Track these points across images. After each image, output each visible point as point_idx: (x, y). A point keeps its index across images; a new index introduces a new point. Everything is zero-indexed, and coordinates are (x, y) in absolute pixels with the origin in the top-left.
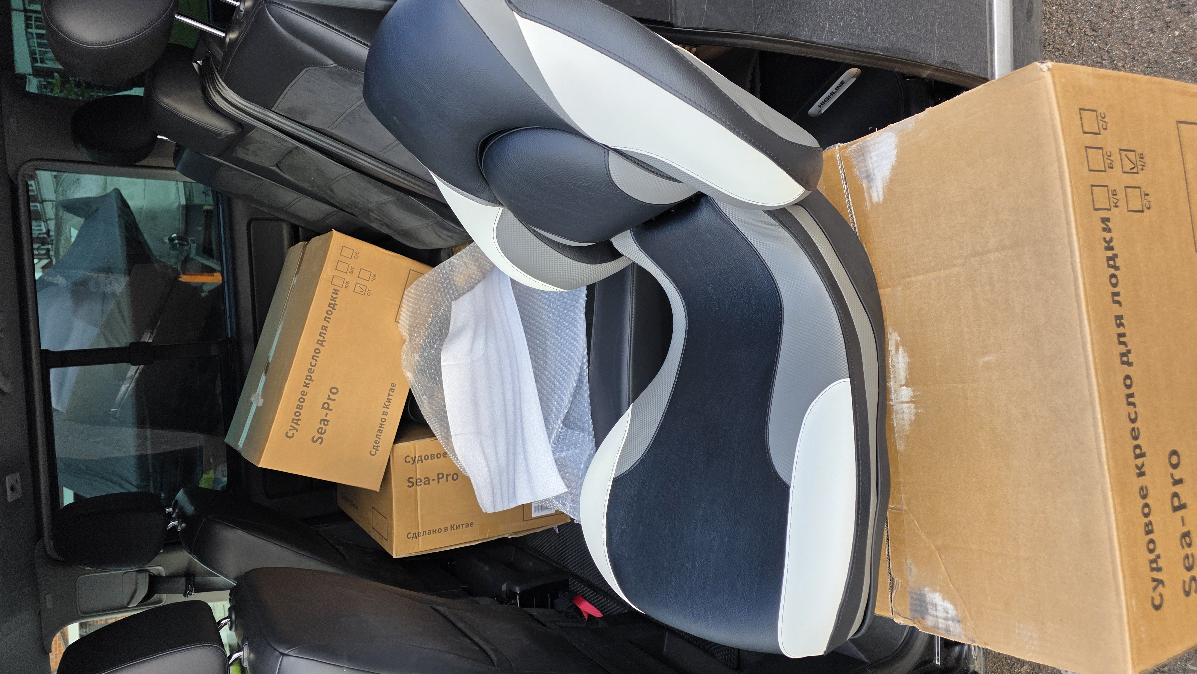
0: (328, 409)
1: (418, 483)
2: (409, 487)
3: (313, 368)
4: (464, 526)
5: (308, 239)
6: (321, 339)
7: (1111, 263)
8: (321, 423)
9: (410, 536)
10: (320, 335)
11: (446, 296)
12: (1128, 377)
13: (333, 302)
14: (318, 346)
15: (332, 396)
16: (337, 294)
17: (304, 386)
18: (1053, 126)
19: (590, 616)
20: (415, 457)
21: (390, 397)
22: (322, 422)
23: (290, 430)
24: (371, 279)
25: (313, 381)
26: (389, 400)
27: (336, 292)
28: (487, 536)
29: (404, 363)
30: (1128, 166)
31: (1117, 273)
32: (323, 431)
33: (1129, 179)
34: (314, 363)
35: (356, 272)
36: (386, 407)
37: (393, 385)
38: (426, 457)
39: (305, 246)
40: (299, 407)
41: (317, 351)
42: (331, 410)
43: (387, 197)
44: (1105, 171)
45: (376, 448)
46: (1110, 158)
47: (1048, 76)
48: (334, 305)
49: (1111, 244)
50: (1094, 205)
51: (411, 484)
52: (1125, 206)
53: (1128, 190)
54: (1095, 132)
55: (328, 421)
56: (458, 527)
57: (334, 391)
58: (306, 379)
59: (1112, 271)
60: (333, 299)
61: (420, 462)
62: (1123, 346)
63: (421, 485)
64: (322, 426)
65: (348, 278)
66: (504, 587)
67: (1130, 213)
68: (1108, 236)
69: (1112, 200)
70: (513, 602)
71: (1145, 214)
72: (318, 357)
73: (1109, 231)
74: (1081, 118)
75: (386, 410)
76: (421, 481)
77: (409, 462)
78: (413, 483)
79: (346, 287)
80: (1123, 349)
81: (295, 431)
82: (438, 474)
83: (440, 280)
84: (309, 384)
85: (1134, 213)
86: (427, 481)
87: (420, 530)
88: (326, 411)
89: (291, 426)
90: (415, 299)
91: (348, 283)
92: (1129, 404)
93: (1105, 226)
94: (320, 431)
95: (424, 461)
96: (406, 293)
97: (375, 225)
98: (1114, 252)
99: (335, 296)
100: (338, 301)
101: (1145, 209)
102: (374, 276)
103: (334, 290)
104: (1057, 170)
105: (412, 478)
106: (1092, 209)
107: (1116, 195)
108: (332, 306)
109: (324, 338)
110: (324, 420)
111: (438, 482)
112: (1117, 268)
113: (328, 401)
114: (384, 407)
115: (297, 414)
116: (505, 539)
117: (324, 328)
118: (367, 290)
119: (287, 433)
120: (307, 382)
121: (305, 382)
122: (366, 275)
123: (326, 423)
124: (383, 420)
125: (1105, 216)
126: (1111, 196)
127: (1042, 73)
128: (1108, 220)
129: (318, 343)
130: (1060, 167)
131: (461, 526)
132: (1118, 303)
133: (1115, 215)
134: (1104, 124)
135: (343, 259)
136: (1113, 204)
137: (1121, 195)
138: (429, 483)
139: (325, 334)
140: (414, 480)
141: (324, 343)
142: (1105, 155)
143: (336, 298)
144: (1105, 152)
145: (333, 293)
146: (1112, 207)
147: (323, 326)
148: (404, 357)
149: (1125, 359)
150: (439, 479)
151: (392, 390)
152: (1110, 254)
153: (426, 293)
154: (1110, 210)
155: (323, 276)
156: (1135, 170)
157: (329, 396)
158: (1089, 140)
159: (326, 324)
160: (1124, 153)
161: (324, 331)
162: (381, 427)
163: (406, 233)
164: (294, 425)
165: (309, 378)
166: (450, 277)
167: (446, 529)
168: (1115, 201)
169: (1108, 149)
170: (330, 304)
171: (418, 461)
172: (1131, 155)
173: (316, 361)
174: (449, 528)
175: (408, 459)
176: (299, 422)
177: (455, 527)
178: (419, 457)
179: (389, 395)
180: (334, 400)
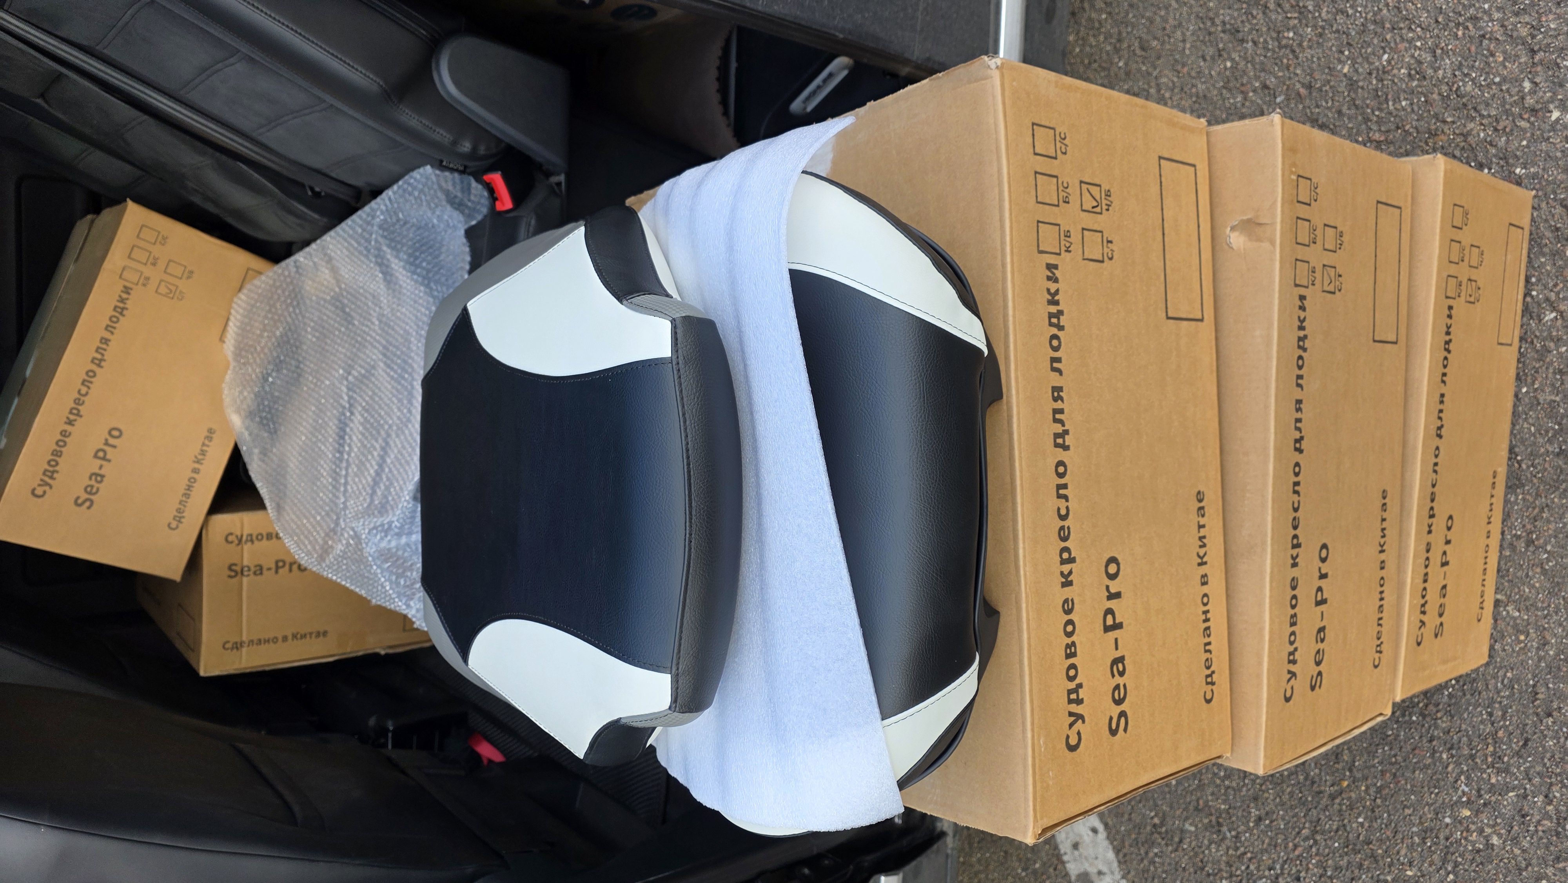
0: (104, 458)
1: (246, 573)
2: (230, 577)
3: (82, 398)
4: (314, 635)
5: (97, 211)
6: (99, 356)
7: (1054, 320)
8: (90, 478)
9: (228, 646)
10: (97, 351)
11: (287, 307)
12: (1061, 463)
13: (121, 305)
14: (94, 367)
15: (112, 441)
16: (129, 293)
17: (66, 423)
18: (997, 140)
19: (490, 761)
20: (242, 536)
21: (205, 448)
22: (93, 478)
23: (39, 485)
24: (185, 276)
25: (81, 416)
26: (203, 453)
27: (127, 290)
28: (349, 650)
29: (227, 400)
30: (1089, 203)
31: (1060, 334)
32: (94, 490)
33: (1089, 220)
34: (84, 390)
35: (162, 265)
36: (198, 462)
37: (211, 431)
38: (259, 538)
39: (92, 222)
40: (57, 454)
41: (91, 374)
42: (109, 461)
43: (201, 159)
44: (1058, 206)
45: (179, 519)
46: (1067, 190)
47: (996, 75)
48: (123, 309)
49: (1056, 298)
50: (1038, 246)
51: (233, 574)
52: (1080, 252)
53: (1086, 232)
54: (1050, 155)
55: (102, 476)
56: (304, 636)
57: (115, 433)
58: (71, 413)
59: (1054, 331)
60: (122, 300)
61: (249, 544)
62: (1059, 425)
63: (248, 575)
64: (93, 482)
65: (147, 271)
66: (372, 722)
67: (1086, 261)
68: (1053, 287)
69: (1063, 243)
70: (382, 741)
71: (1105, 264)
72: (91, 382)
73: (1056, 281)
74: (1033, 135)
75: (197, 466)
76: (249, 570)
77: (232, 542)
78: (236, 572)
79: (144, 285)
80: (1059, 428)
81: (47, 488)
82: (277, 562)
83: (281, 285)
84: (75, 420)
85: (1091, 263)
86: (259, 570)
87: (244, 638)
88: (99, 462)
89: (42, 480)
90: (244, 309)
91: (147, 279)
92: (1059, 496)
93: (1050, 274)
94: (89, 490)
95: (256, 542)
96: (235, 300)
97: (197, 200)
98: (1059, 308)
99: (124, 296)
100: (129, 304)
101: (1106, 258)
102: (191, 272)
103: (125, 287)
104: (997, 197)
105: (235, 565)
106: (1036, 251)
107: (1069, 237)
108: (120, 310)
109: (103, 355)
110: (96, 475)
111: (277, 572)
112: (1061, 328)
113: (106, 448)
114: (194, 462)
115: (53, 463)
116: (376, 655)
117: (105, 341)
118: (178, 292)
119: (34, 490)
120: (72, 417)
121: (68, 418)
122: (178, 271)
123: (99, 478)
124: (192, 480)
125: (1052, 262)
126: (1062, 237)
127: (989, 71)
128: (1056, 267)
129: (92, 361)
130: (1001, 193)
131: (308, 636)
132: (1059, 371)
133: (1065, 262)
134: (1063, 147)
135: (141, 244)
136: (1063, 249)
137: (1076, 237)
138: (261, 573)
139: (105, 350)
140: (238, 568)
141: (103, 364)
142: (1060, 185)
143: (127, 299)
144: (1060, 182)
145: (122, 291)
146: (1063, 252)
147: (102, 338)
148: (226, 392)
149: (1060, 441)
150: (277, 568)
151: (210, 438)
152: (1053, 309)
153: (261, 302)
154: (1059, 254)
155: (107, 265)
156: (1098, 210)
157: (106, 440)
158: (1042, 164)
159: (107, 335)
160: (1084, 186)
161: (104, 346)
162: (188, 490)
163: (239, 214)
164: (47, 479)
165: (75, 411)
166: (295, 282)
167: (285, 639)
168: (1068, 245)
169: (1064, 179)
170: (116, 307)
171: (247, 541)
172: (1095, 191)
173: (89, 388)
174: (290, 637)
175: (230, 538)
176: (55, 475)
177: (299, 636)
178: (248, 535)
179: (204, 444)
180: (114, 447)
